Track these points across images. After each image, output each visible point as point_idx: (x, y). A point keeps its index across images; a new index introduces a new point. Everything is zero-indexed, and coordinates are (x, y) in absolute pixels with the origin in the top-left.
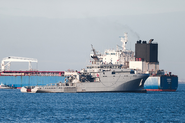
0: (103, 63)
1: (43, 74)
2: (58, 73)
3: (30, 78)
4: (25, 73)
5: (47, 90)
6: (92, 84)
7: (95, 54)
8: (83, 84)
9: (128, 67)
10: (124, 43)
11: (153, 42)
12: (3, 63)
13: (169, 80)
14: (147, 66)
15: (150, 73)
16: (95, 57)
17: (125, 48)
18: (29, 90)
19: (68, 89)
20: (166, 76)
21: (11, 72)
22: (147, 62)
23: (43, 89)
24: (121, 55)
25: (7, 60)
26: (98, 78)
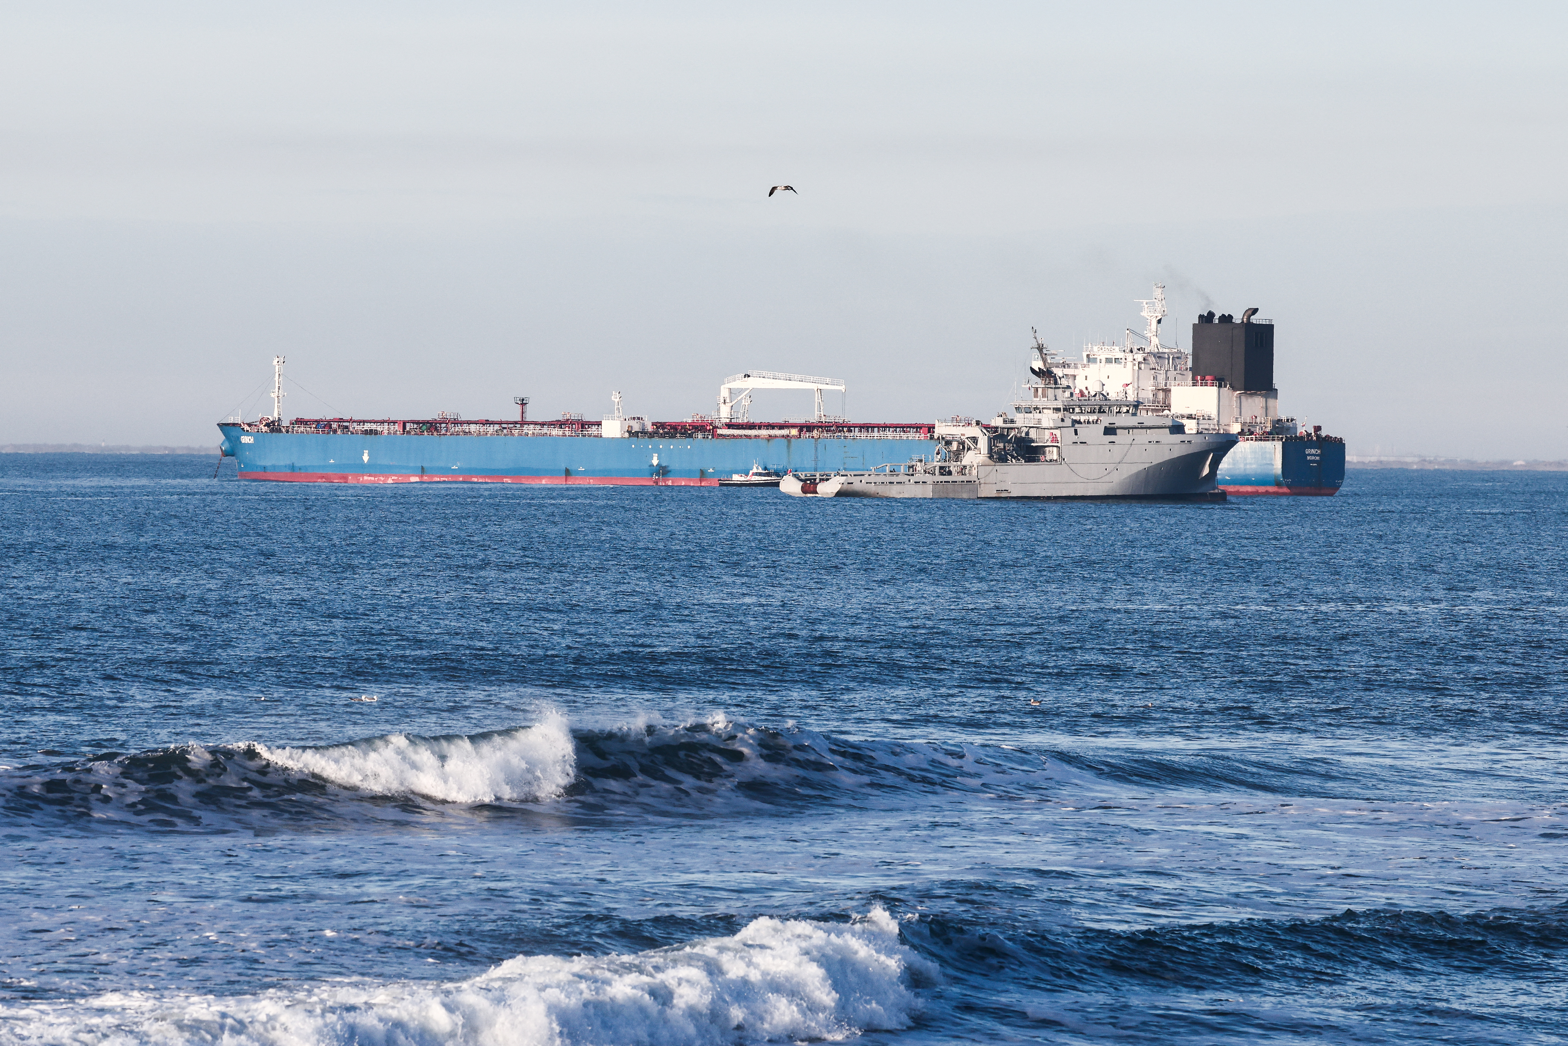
0: (1072, 394)
1: (864, 435)
2: (918, 427)
3: (819, 446)
4: (800, 431)
5: (872, 489)
6: (1032, 467)
7: (1044, 361)
8: (1002, 468)
9: (1168, 407)
10: (1154, 322)
11: (1255, 319)
12: (724, 393)
13: (1312, 454)
14: (1235, 404)
15: (1246, 430)
16: (1045, 374)
17: (1155, 341)
18: (809, 485)
19: (949, 486)
20: (1302, 438)
21: (751, 426)
22: (1234, 388)
23: (858, 485)
24: (1143, 366)
25: (740, 383)
26: (1055, 449)
